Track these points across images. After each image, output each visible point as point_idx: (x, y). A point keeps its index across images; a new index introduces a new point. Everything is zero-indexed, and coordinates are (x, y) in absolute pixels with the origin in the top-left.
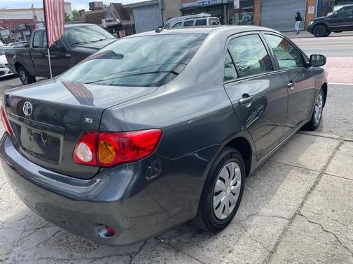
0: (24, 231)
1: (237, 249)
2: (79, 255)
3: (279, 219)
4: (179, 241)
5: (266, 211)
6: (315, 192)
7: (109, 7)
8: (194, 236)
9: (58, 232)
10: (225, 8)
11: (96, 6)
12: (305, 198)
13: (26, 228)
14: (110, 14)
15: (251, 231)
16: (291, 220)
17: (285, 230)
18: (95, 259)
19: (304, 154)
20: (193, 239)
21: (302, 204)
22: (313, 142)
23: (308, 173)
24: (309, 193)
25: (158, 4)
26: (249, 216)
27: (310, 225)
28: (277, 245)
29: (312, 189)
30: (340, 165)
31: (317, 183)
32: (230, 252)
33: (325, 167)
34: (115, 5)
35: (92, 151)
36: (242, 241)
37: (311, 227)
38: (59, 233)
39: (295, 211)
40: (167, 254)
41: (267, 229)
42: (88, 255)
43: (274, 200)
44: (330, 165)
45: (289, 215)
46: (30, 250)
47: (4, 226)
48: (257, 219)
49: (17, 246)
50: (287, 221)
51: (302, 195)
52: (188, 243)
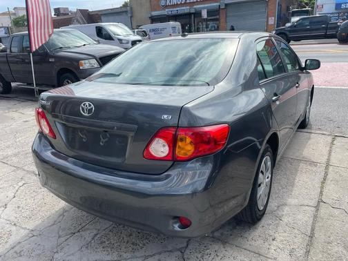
0: (59, 237)
1: (279, 237)
2: (129, 255)
3: (307, 207)
4: (222, 234)
5: (292, 201)
6: (328, 182)
7: (76, 13)
8: (234, 228)
9: (96, 235)
10: (193, 17)
11: (62, 11)
12: (322, 188)
13: (60, 233)
14: (77, 20)
15: (285, 219)
16: (317, 208)
17: (315, 217)
18: (146, 257)
19: (306, 149)
20: (235, 231)
21: (321, 193)
22: (309, 139)
23: (316, 166)
24: (323, 183)
25: (126, 12)
26: (278, 207)
27: (335, 210)
28: (313, 230)
29: (325, 180)
30: (341, 157)
31: (326, 174)
32: (273, 240)
33: (329, 160)
34: (81, 11)
35: (169, 146)
36: (280, 229)
37: (337, 212)
38: (98, 236)
39: (317, 199)
40: (216, 247)
41: (299, 217)
42: (137, 254)
43: (296, 191)
44: (332, 158)
45: (313, 203)
46: (73, 254)
47: (35, 233)
48: (286, 209)
49: (57, 252)
50: (313, 209)
51: (318, 185)
52: (231, 235)
